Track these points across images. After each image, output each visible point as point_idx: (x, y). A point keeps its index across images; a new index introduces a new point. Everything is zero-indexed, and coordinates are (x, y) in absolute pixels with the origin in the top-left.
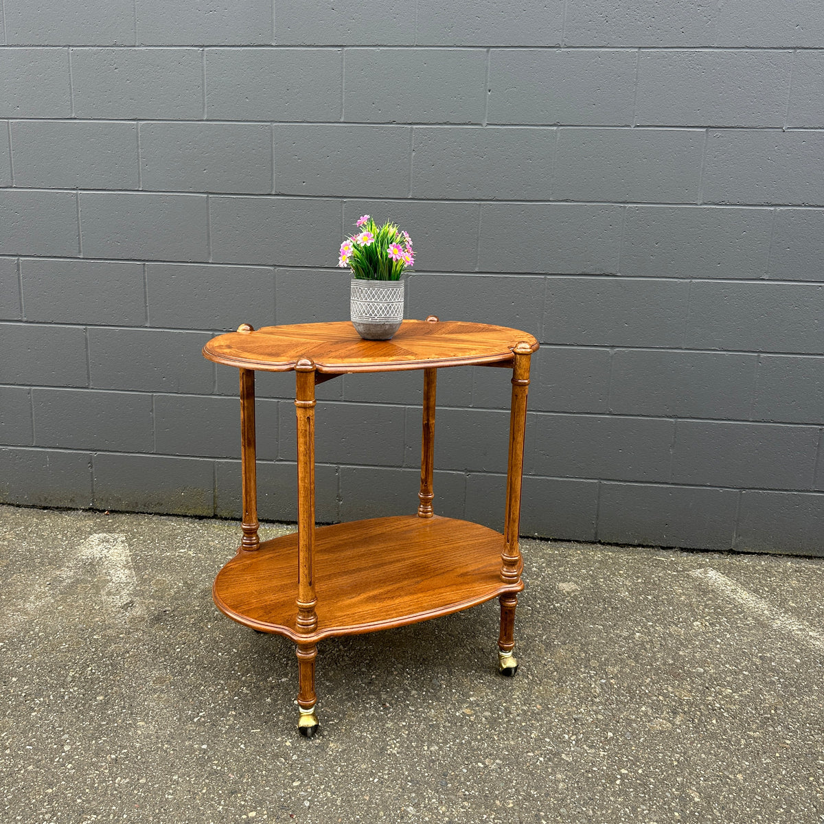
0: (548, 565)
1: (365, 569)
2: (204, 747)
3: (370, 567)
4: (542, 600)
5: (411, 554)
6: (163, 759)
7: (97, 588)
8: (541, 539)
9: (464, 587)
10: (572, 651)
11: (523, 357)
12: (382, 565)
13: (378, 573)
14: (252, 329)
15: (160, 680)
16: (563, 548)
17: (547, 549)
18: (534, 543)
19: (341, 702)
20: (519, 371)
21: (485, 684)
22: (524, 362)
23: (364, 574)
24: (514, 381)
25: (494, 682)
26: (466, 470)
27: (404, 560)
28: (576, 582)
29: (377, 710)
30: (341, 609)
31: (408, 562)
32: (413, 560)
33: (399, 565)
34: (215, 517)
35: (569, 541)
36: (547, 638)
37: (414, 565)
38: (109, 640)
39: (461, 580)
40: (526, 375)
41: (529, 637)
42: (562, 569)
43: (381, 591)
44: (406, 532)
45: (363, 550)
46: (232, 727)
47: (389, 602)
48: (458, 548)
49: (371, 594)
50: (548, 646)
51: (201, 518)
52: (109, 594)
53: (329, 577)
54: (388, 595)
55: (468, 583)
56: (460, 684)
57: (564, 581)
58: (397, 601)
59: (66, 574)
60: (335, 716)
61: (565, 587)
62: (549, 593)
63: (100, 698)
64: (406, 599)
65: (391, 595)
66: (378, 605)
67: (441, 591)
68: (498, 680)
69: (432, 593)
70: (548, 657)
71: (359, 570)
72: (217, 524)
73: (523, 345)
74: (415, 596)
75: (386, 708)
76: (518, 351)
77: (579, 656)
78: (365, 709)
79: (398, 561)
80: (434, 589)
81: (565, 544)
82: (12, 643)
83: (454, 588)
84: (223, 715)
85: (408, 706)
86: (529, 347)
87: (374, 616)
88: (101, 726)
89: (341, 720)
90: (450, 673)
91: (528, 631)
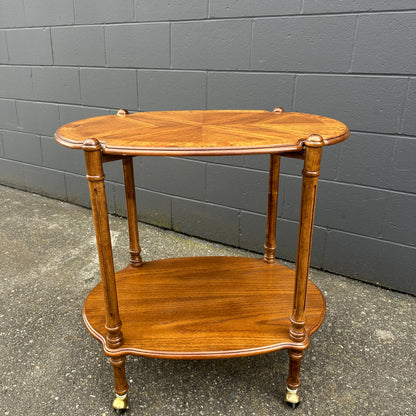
0: (377, 312)
1: (194, 299)
2: (57, 398)
3: (198, 298)
4: (356, 341)
5: (235, 293)
6: (29, 400)
7: (83, 264)
8: (382, 287)
9: (255, 335)
10: (358, 398)
11: (311, 150)
12: (207, 298)
13: (199, 305)
14: (127, 113)
15: (68, 338)
16: (398, 299)
17: (384, 297)
18: (374, 289)
19: (159, 390)
20: (309, 163)
21: (268, 408)
22: (312, 155)
23: (189, 304)
24: (304, 173)
25: (276, 409)
26: (327, 227)
27: (227, 297)
28: (393, 332)
29: (178, 406)
30: (151, 332)
31: (228, 300)
32: (232, 299)
33: (220, 301)
34: (172, 230)
35: (404, 293)
36: (342, 380)
37: (231, 304)
38: (64, 302)
39: (257, 327)
40: (315, 167)
41: (329, 374)
42: (386, 317)
43: (190, 322)
44: (246, 272)
45: (204, 281)
46: (82, 389)
47: (188, 335)
48: (275, 295)
49: (180, 323)
50: (340, 386)
51: (165, 229)
52: (86, 270)
53: (164, 301)
54: (192, 328)
55: (259, 332)
56: (249, 403)
57: (383, 329)
58: (194, 336)
59: (75, 252)
60: (148, 402)
61: (382, 334)
62: (365, 337)
63: (31, 341)
64: (203, 335)
65: (194, 329)
66: (179, 335)
67: (235, 334)
68: (281, 408)
69: (225, 334)
70: (334, 398)
71: (190, 299)
72: (172, 234)
73: (313, 138)
74: (211, 334)
75: (184, 407)
76: (308, 143)
77: (362, 404)
78: (170, 402)
79: (222, 297)
80: (229, 331)
81: (400, 296)
82: (18, 291)
83: (247, 333)
84: (84, 376)
85: (200, 410)
86: (319, 140)
87: (169, 344)
88: (17, 361)
89: (149, 406)
90: (248, 389)
91: (330, 368)
